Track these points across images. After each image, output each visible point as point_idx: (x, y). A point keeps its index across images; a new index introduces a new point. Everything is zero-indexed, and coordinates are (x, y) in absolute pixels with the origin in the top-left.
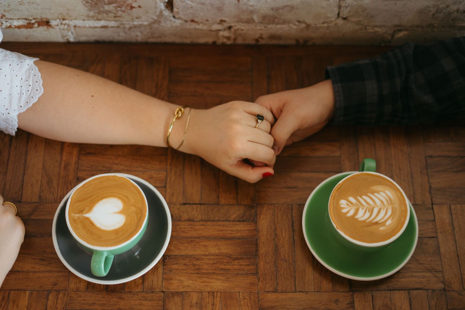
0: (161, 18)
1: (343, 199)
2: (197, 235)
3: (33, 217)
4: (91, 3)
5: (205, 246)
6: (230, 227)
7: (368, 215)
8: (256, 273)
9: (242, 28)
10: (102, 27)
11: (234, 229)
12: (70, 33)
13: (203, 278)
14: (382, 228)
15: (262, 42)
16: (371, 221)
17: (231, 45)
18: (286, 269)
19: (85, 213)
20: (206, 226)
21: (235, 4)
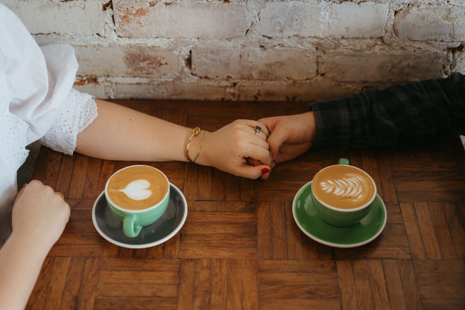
0: (182, 74)
1: (323, 181)
2: (208, 221)
3: (76, 209)
4: (130, 60)
5: (214, 228)
6: (235, 216)
7: (343, 192)
8: (256, 246)
9: (244, 84)
10: (137, 84)
11: (237, 217)
12: (112, 91)
13: (212, 250)
14: (354, 201)
15: (260, 99)
16: (346, 196)
17: (235, 102)
18: (280, 244)
19: (121, 189)
20: (215, 215)
21: (238, 61)
